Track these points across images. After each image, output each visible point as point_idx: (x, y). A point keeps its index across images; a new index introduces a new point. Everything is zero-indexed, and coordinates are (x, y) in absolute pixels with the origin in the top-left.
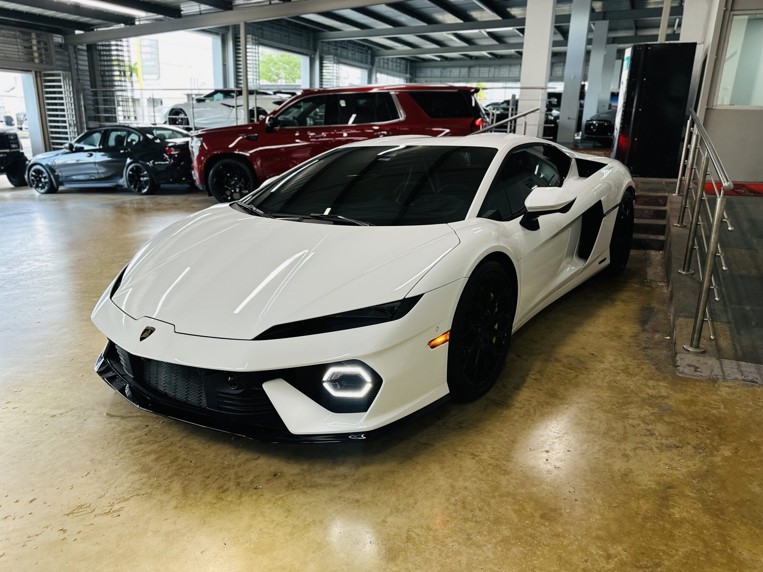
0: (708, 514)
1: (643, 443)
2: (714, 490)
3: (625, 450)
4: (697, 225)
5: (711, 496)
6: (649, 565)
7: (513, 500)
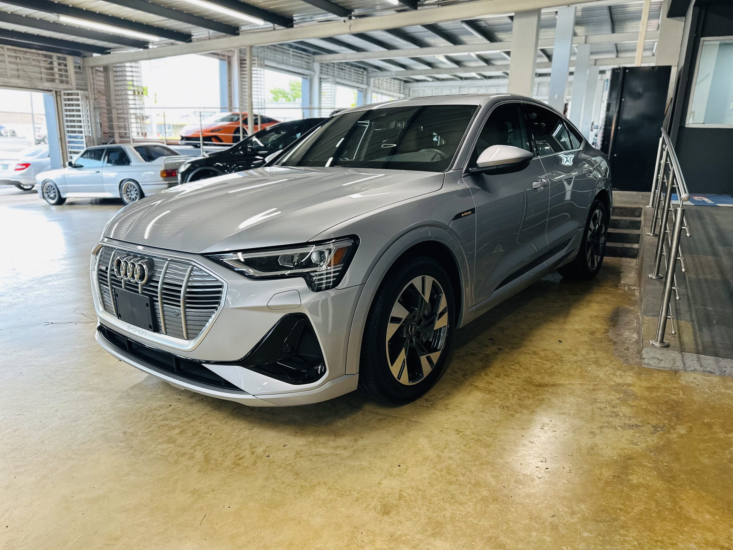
0: (662, 481)
1: (608, 422)
2: (669, 461)
3: (592, 428)
4: (665, 233)
5: (666, 466)
6: (607, 520)
7: (492, 468)
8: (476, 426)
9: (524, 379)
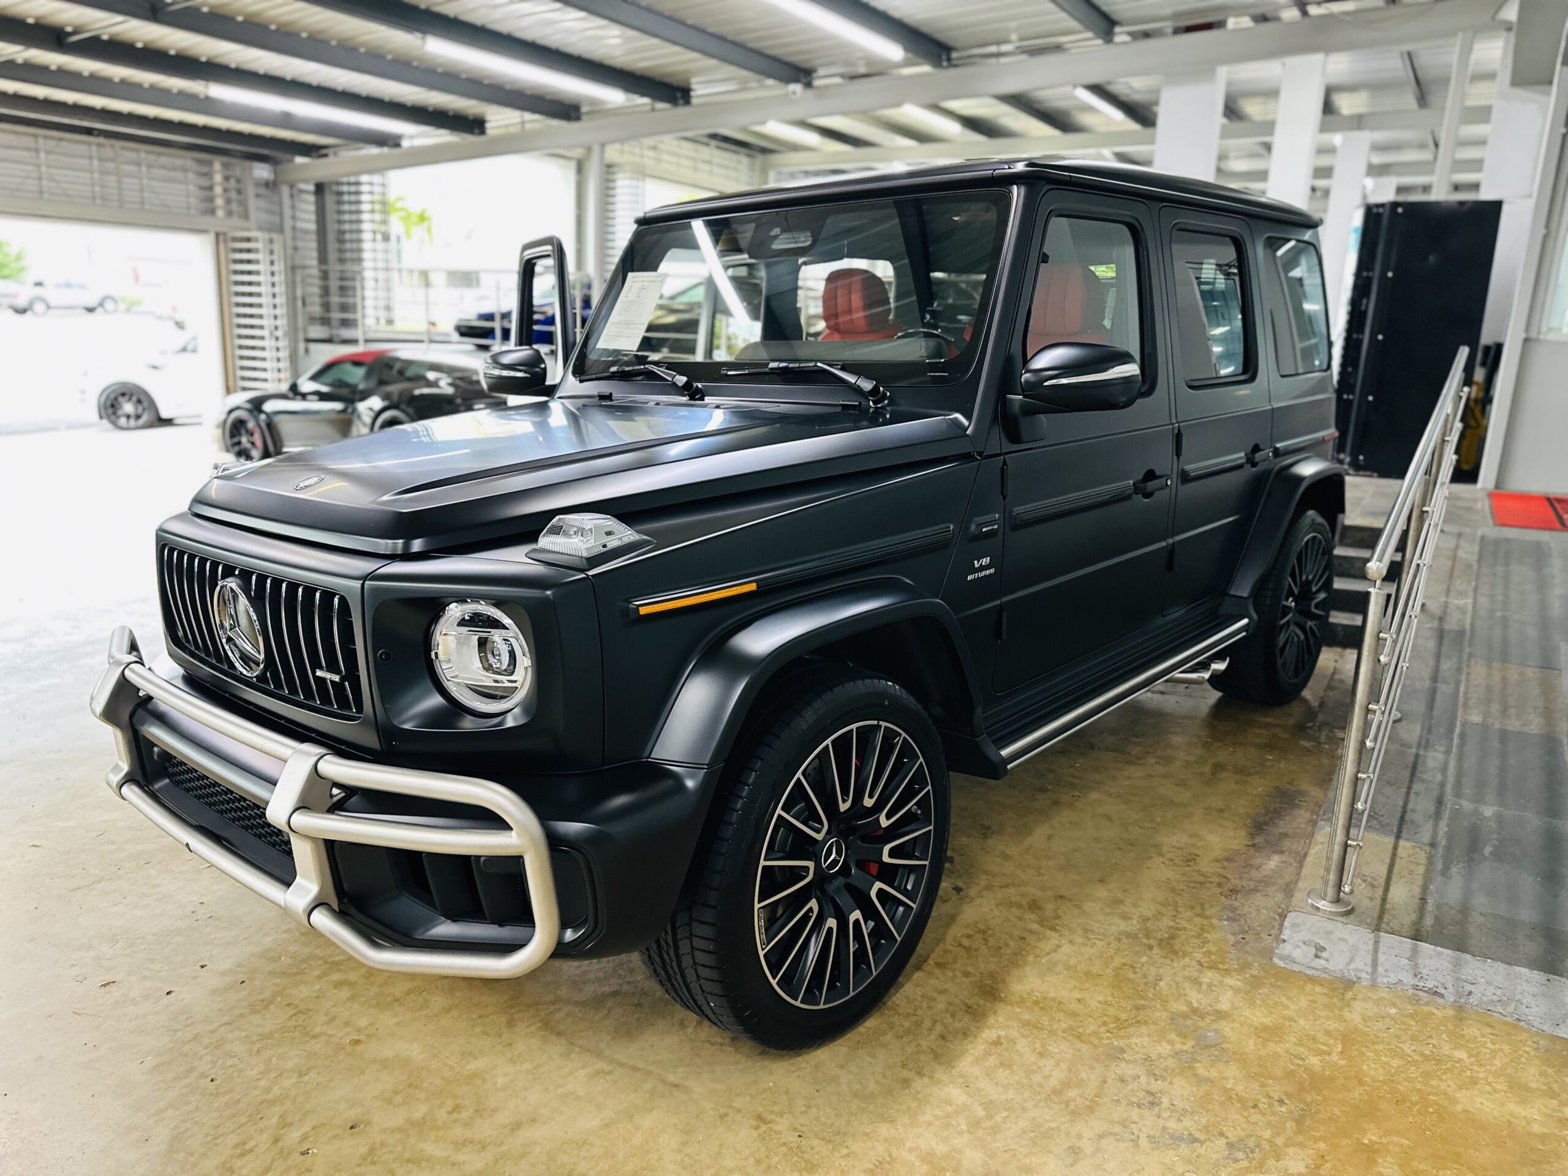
1: (1125, 1123)
8: (809, 1107)
9: (978, 979)
